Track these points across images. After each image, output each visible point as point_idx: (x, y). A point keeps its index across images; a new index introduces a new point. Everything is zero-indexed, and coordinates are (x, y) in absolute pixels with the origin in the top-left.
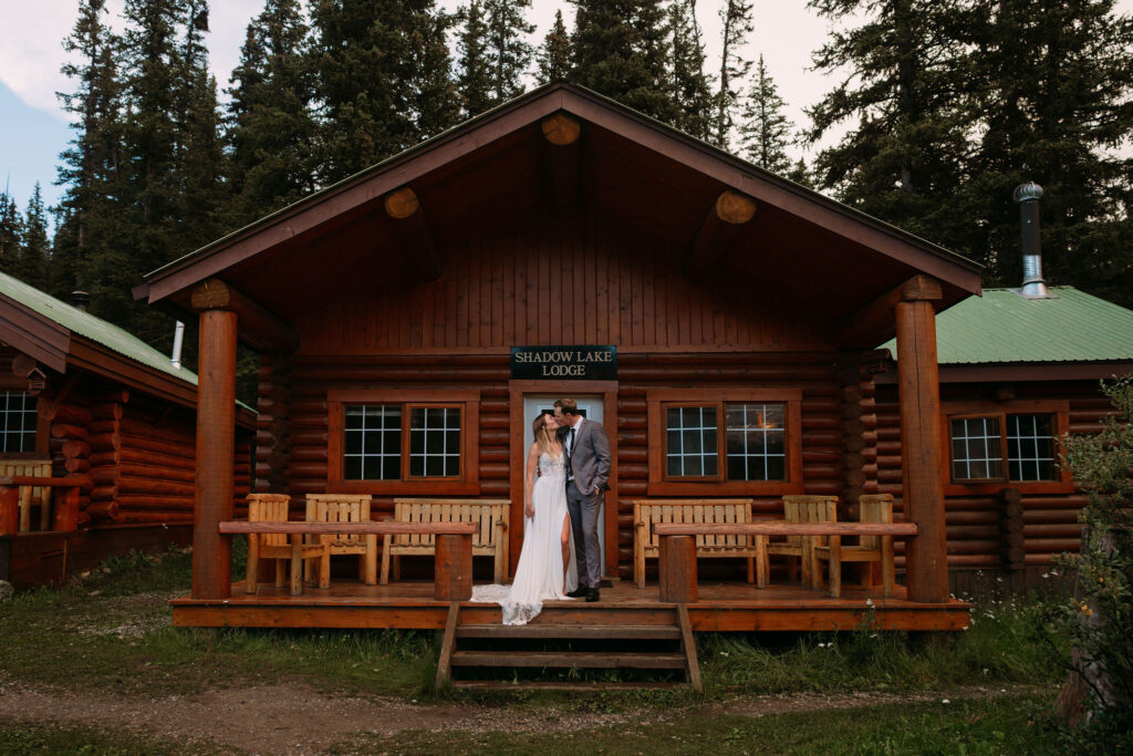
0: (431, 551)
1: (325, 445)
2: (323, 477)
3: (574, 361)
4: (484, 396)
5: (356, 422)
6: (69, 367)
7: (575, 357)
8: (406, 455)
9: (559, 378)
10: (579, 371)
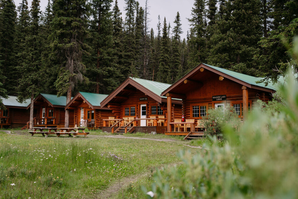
0: (190, 127)
1: (190, 112)
2: (189, 117)
3: (220, 98)
4: (209, 104)
5: (194, 109)
6: (162, 102)
7: (220, 97)
8: (200, 113)
9: (219, 100)
10: (221, 99)
